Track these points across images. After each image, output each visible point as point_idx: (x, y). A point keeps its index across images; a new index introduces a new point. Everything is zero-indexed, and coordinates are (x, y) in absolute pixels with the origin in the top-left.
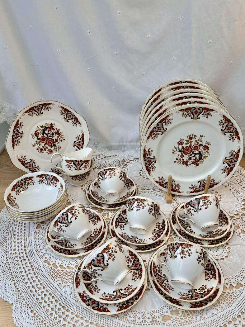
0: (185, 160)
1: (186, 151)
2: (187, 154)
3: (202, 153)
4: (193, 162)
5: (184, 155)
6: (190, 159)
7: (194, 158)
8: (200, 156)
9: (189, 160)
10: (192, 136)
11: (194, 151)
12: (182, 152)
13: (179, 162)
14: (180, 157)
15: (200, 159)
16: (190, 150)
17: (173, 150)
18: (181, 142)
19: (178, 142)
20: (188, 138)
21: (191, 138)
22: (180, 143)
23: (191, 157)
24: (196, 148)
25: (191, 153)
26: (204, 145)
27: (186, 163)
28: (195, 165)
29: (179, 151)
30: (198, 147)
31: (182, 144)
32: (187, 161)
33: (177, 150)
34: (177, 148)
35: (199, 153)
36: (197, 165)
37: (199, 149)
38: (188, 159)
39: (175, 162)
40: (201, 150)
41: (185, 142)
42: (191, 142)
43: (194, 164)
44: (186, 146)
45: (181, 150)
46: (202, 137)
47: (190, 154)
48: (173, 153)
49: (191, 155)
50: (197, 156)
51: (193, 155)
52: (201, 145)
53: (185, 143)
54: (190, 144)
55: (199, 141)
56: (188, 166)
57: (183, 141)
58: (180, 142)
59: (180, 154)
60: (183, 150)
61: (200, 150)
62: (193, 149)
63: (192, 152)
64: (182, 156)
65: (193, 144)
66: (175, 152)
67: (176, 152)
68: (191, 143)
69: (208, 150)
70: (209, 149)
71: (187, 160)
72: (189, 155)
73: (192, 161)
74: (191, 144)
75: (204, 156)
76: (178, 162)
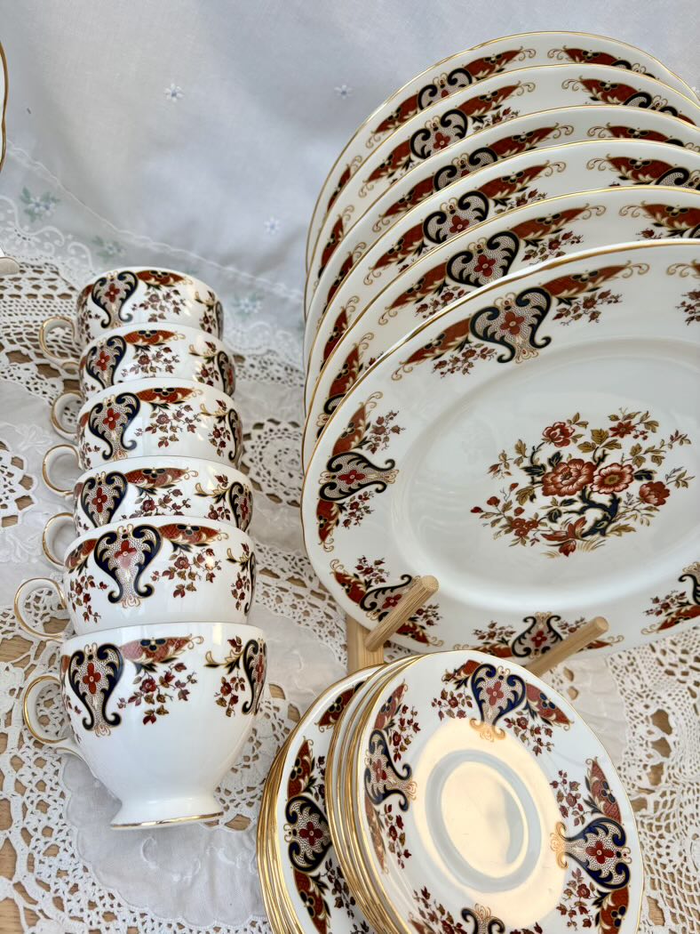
0: (526, 516)
1: (559, 479)
2: (553, 494)
3: (621, 510)
4: (555, 532)
5: (538, 491)
6: (553, 516)
7: (575, 518)
8: (605, 518)
9: (546, 521)
10: (634, 422)
11: (595, 488)
12: (539, 479)
13: (495, 518)
14: (513, 496)
15: (592, 531)
16: (581, 480)
17: (504, 456)
18: (564, 432)
19: (553, 428)
20: (615, 424)
21: (623, 429)
22: (559, 434)
23: (563, 509)
24: (613, 481)
25: (575, 497)
26: (655, 481)
27: (521, 528)
28: (557, 548)
29: (526, 469)
30: (627, 478)
31: (566, 443)
32: (534, 524)
33: (518, 462)
34: (528, 453)
35: (608, 504)
36: (566, 550)
37: (622, 486)
38: (543, 513)
39: (477, 510)
40: (629, 496)
41: (587, 438)
42: (613, 445)
43: (556, 542)
44: (578, 454)
45: (543, 467)
46: (676, 444)
47: (567, 497)
48: (494, 468)
49: (571, 502)
50: (593, 515)
51: (578, 506)
52: (648, 474)
53: (581, 441)
54: (599, 453)
55: (648, 456)
56: (524, 543)
57: (579, 430)
58: (562, 427)
59: (524, 480)
60: (549, 469)
61: (622, 495)
62: (596, 479)
63: (584, 491)
64: (525, 495)
65: (614, 457)
66: (507, 466)
67: (514, 468)
68: (607, 451)
69: (657, 505)
70: (664, 502)
71: (537, 516)
72: (560, 499)
73: (556, 527)
74: (605, 455)
75: (622, 522)
76: (487, 515)
